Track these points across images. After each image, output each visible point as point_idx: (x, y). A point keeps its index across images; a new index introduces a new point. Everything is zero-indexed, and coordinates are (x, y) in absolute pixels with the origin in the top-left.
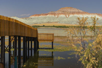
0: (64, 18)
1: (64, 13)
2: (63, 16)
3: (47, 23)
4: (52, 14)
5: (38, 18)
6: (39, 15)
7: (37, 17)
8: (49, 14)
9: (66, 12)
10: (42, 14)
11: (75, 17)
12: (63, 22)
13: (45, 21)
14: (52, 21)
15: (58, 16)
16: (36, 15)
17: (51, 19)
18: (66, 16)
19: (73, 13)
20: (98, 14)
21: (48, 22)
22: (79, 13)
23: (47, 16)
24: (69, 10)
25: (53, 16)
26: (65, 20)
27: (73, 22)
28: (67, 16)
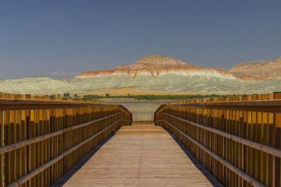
0: (147, 79)
1: (147, 67)
2: (146, 74)
3: (113, 88)
4: (123, 70)
5: (93, 79)
6: (95, 73)
7: (91, 76)
8: (116, 70)
9: (152, 65)
10: (102, 71)
11: (172, 75)
12: (145, 87)
13: (109, 84)
14: (123, 85)
15: (135, 74)
16: (89, 73)
17: (121, 82)
18: (152, 74)
19: (167, 68)
20: (219, 70)
21: (116, 88)
22: (179, 67)
23: (114, 74)
24: (159, 62)
25: (126, 74)
26: (151, 82)
27: (167, 85)
28: (155, 74)
